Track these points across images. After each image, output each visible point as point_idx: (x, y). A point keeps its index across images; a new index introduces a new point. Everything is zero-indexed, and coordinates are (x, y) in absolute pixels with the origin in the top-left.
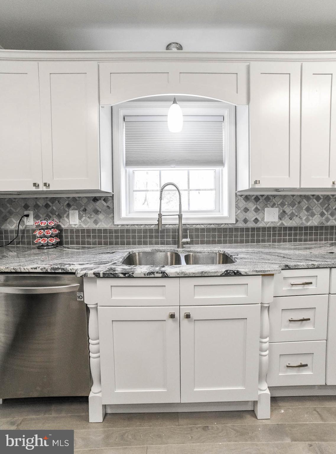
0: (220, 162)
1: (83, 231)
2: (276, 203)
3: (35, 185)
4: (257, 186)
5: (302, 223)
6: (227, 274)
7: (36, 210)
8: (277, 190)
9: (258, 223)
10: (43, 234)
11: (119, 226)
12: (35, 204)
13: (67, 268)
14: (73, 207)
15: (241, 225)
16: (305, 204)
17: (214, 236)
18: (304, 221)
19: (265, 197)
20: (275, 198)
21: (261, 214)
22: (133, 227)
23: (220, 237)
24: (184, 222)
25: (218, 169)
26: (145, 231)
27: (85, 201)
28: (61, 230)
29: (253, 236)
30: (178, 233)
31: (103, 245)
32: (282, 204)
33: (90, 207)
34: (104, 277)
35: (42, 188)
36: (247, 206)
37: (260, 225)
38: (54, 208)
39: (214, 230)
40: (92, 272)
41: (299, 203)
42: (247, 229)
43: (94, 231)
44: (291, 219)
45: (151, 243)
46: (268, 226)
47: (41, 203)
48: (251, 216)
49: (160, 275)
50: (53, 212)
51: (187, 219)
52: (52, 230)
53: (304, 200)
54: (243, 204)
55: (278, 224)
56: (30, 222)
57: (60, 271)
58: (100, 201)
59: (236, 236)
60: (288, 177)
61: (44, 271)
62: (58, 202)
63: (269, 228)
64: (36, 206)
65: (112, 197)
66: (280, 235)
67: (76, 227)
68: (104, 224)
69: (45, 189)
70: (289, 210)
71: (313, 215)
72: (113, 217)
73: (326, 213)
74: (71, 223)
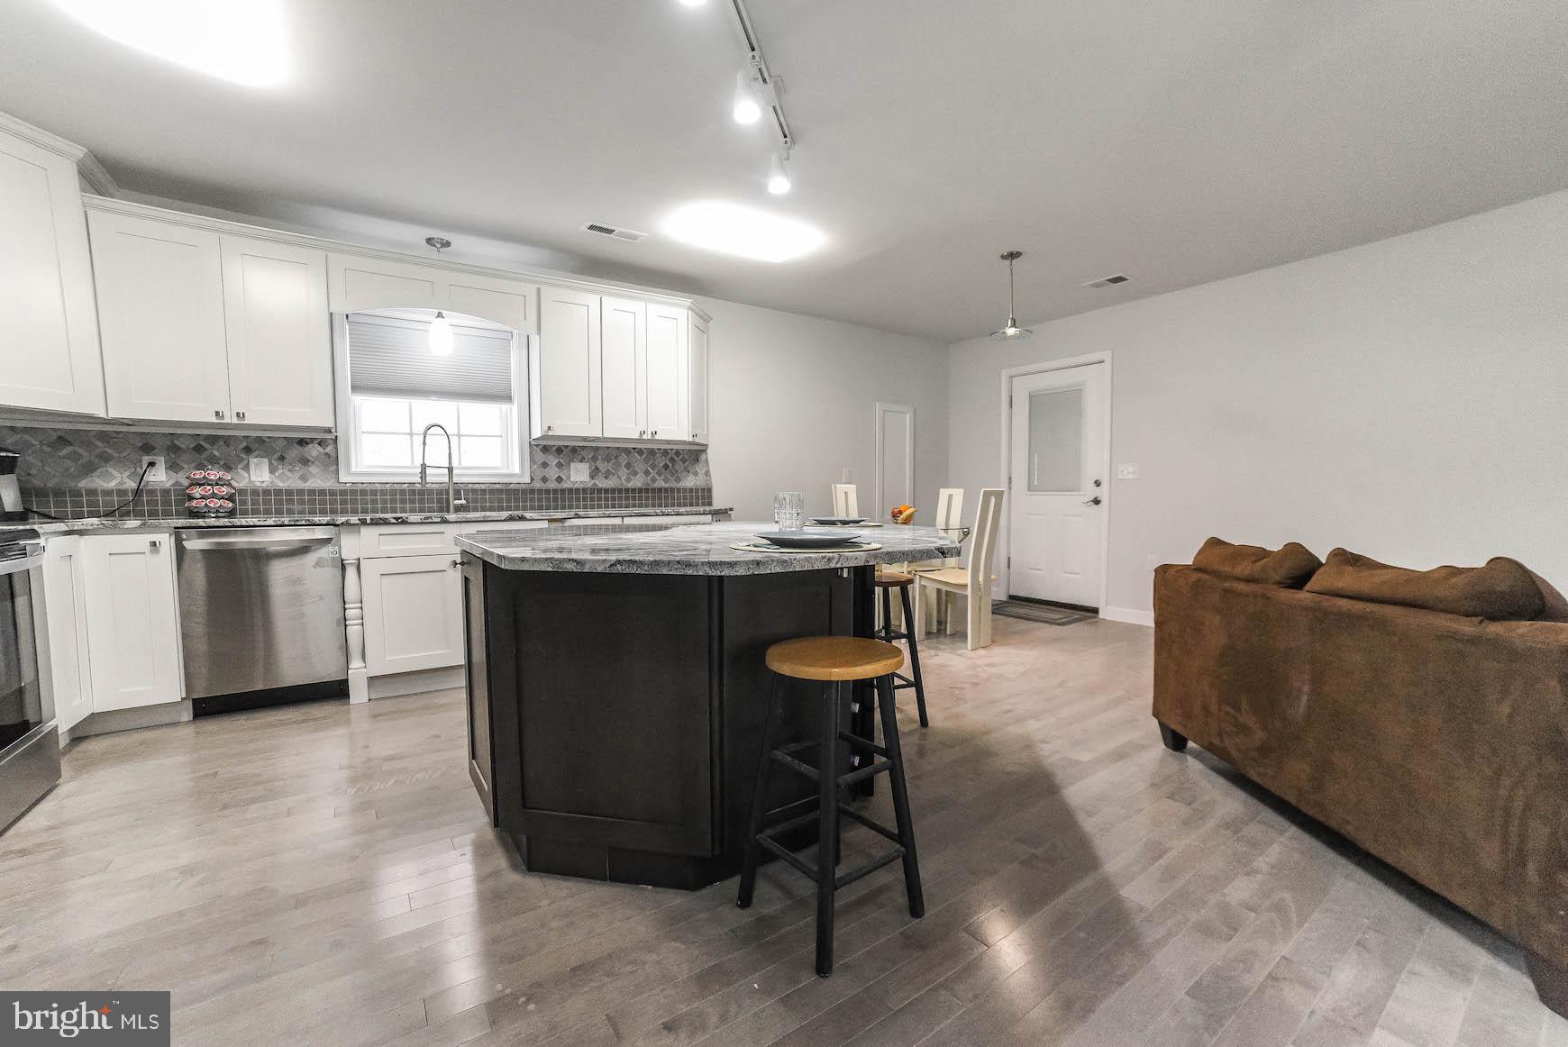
0: (507, 398)
1: (278, 492)
2: (586, 457)
4: (551, 433)
5: (622, 484)
7: (171, 454)
8: (585, 439)
10: (211, 491)
11: (348, 485)
12: (169, 444)
14: (256, 453)
15: (538, 485)
16: (624, 459)
17: (500, 500)
18: (623, 481)
19: (571, 448)
20: (583, 449)
21: (566, 471)
22: (373, 487)
23: (509, 501)
24: (455, 480)
25: (505, 407)
26: (393, 492)
27: (282, 443)
29: (556, 499)
30: (448, 493)
32: (594, 459)
33: (295, 452)
34: (371, 524)
35: (227, 419)
37: (565, 485)
39: (500, 490)
40: (356, 518)
41: (616, 458)
42: (548, 491)
43: (300, 492)
44: (606, 478)
45: (403, 511)
46: (576, 486)
47: (184, 444)
48: (553, 473)
49: (439, 520)
51: (459, 475)
53: (624, 454)
54: (540, 457)
55: (590, 485)
56: (161, 476)
59: (532, 500)
60: (587, 423)
63: (578, 489)
64: (175, 449)
65: (335, 435)
66: (592, 499)
67: (264, 485)
68: (318, 480)
69: (235, 421)
70: (603, 466)
71: (635, 473)
72: (337, 471)
73: (651, 471)
74: (253, 478)
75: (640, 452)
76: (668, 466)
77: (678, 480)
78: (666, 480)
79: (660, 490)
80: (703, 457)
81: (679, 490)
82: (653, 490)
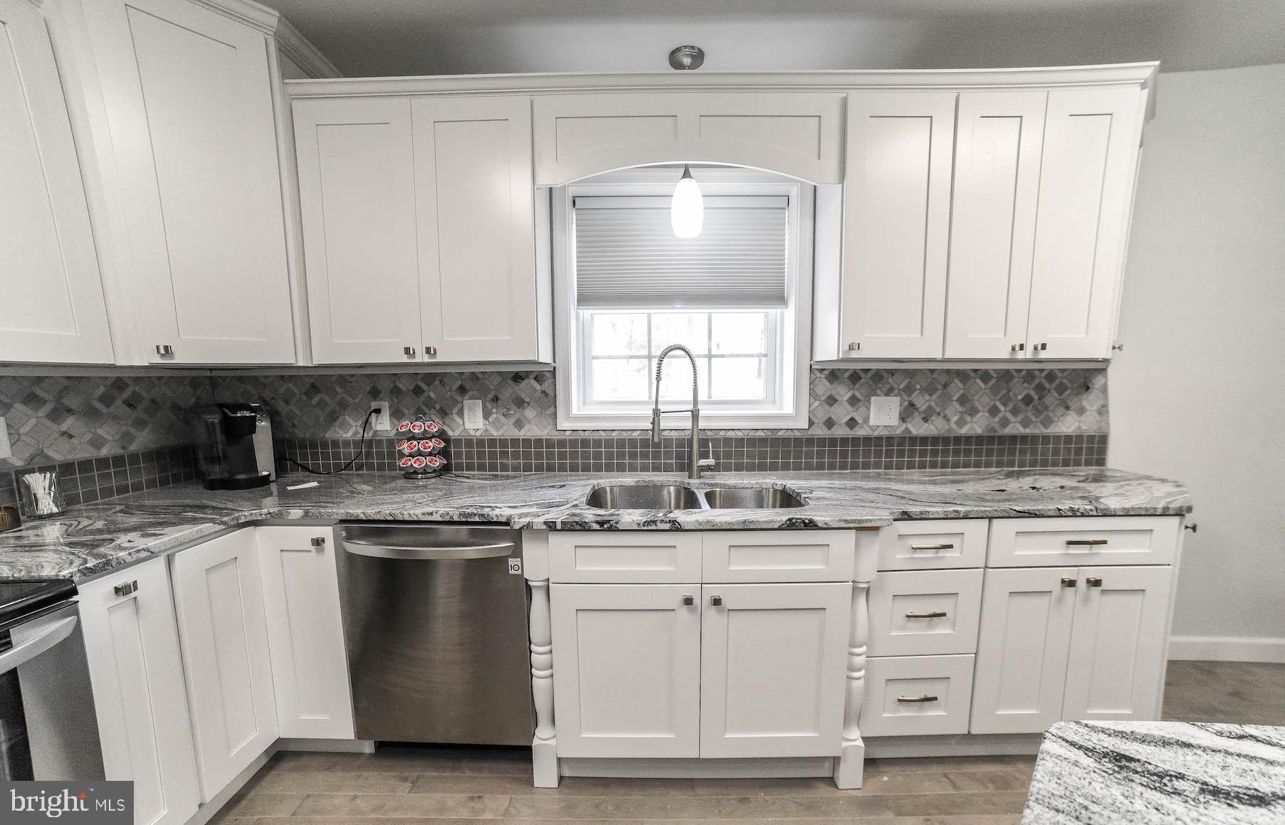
0: (777, 297)
1: (492, 442)
2: (895, 386)
3: (407, 350)
5: (949, 430)
6: (791, 525)
7: (394, 398)
8: (895, 360)
9: (856, 428)
10: (416, 448)
11: (567, 433)
12: (392, 386)
13: (490, 513)
14: (470, 393)
15: (820, 431)
16: (957, 388)
17: (762, 455)
18: (953, 426)
19: (873, 372)
20: (893, 375)
21: (863, 409)
22: (597, 436)
23: (775, 456)
24: (702, 425)
25: (774, 312)
26: (621, 443)
27: (497, 380)
28: (447, 440)
29: (844, 454)
30: (691, 446)
31: (534, 473)
32: (909, 390)
33: (507, 393)
34: (563, 530)
35: (421, 357)
36: (834, 393)
37: (861, 432)
38: (432, 395)
39: (763, 441)
40: (542, 519)
41: (945, 386)
42: (833, 441)
43: (515, 442)
44: (926, 420)
45: (633, 468)
46: (876, 433)
47: (404, 386)
49: (667, 526)
50: (429, 403)
51: (708, 418)
52: (433, 440)
53: (956, 380)
54: (824, 387)
55: (898, 432)
56: (383, 425)
57: (477, 519)
58: (526, 381)
59: (809, 455)
60: (919, 335)
61: (447, 518)
62: (441, 381)
63: (879, 439)
64: (396, 392)
65: (554, 372)
66: (902, 454)
67: (478, 434)
68: (534, 429)
69: (426, 359)
70: (921, 402)
71: (973, 412)
72: (555, 414)
73: (1002, 408)
74: (468, 426)
75: (985, 376)
76: (1032, 400)
77: (1047, 422)
78: (1025, 423)
79: (1013, 439)
80: (1098, 382)
81: (1046, 439)
82: (1002, 439)
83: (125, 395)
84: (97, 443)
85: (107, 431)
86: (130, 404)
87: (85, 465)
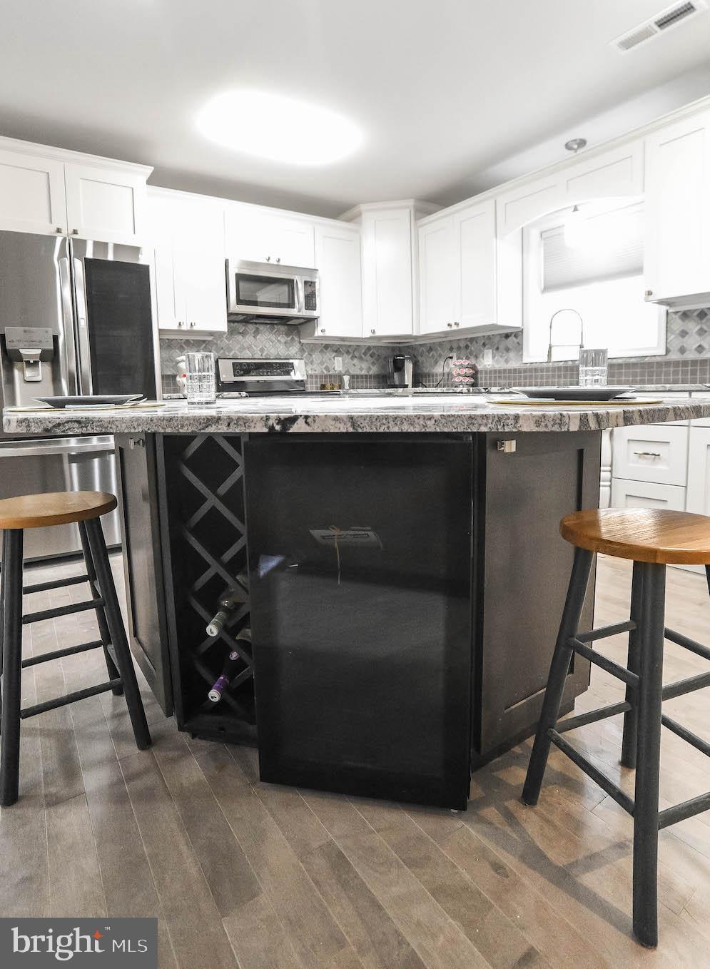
1: (495, 371)
3: (449, 325)
7: (458, 351)
9: (703, 353)
11: (527, 365)
12: (458, 345)
14: (487, 346)
15: (673, 356)
23: (643, 375)
27: (498, 338)
28: (477, 372)
29: (694, 372)
35: (454, 328)
36: (686, 328)
37: (706, 355)
38: (473, 348)
39: (635, 365)
42: (685, 363)
43: (505, 370)
47: (462, 344)
48: (692, 341)
50: (471, 351)
52: (467, 369)
54: (678, 325)
58: (510, 337)
59: (667, 374)
64: (459, 348)
65: (522, 331)
67: (490, 367)
68: (513, 364)
72: (522, 354)
74: (485, 363)
83: (371, 352)
84: (361, 369)
85: (365, 365)
86: (371, 356)
87: (358, 376)
